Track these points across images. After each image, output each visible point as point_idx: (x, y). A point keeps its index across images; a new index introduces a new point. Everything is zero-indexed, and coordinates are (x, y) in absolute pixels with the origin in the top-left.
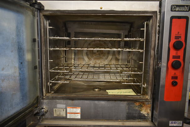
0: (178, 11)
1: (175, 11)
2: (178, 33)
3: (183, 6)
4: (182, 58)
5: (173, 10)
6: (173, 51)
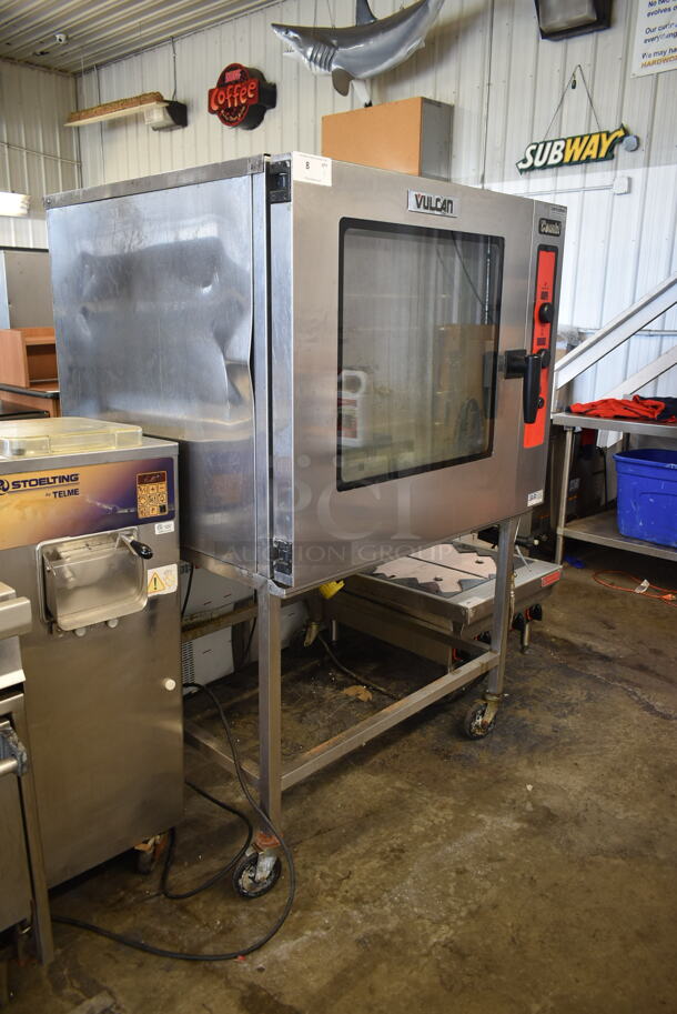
0: (548, 234)
3: (553, 223)
5: (543, 231)
6: (538, 327)
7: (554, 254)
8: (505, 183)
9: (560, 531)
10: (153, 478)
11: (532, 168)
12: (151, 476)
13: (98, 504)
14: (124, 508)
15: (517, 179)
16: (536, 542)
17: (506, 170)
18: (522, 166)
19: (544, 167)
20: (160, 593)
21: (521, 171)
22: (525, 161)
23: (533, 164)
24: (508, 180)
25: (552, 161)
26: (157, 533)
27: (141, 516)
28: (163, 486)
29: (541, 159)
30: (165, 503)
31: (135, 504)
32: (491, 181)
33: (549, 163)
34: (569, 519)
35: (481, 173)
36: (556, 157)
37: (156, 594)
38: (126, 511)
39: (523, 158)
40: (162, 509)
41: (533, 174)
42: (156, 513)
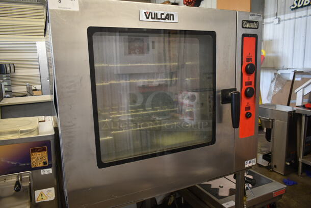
0: (249, 28)
1: (246, 28)
2: (249, 54)
3: (252, 22)
4: (253, 84)
5: (245, 27)
6: (245, 76)
7: (255, 38)
8: (286, 15)
9: (300, 160)
10: (39, 150)
11: (297, 8)
12: (38, 149)
13: (8, 162)
14: (23, 163)
15: (291, 13)
16: (288, 164)
17: (286, 10)
18: (292, 7)
19: (302, 7)
20: (45, 200)
21: (292, 9)
22: (293, 5)
23: (297, 6)
24: (287, 14)
25: (305, 4)
26: (42, 174)
27: (33, 167)
28: (45, 154)
29: (300, 4)
30: (47, 160)
31: (30, 161)
32: (280, 15)
33: (304, 5)
34: (305, 154)
35: (276, 12)
36: (307, 2)
37: (42, 201)
38: (24, 165)
39: (292, 4)
40: (45, 163)
41: (297, 10)
42: (41, 165)
